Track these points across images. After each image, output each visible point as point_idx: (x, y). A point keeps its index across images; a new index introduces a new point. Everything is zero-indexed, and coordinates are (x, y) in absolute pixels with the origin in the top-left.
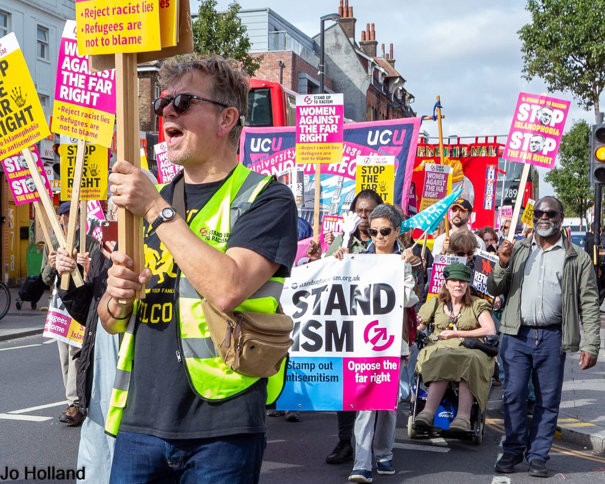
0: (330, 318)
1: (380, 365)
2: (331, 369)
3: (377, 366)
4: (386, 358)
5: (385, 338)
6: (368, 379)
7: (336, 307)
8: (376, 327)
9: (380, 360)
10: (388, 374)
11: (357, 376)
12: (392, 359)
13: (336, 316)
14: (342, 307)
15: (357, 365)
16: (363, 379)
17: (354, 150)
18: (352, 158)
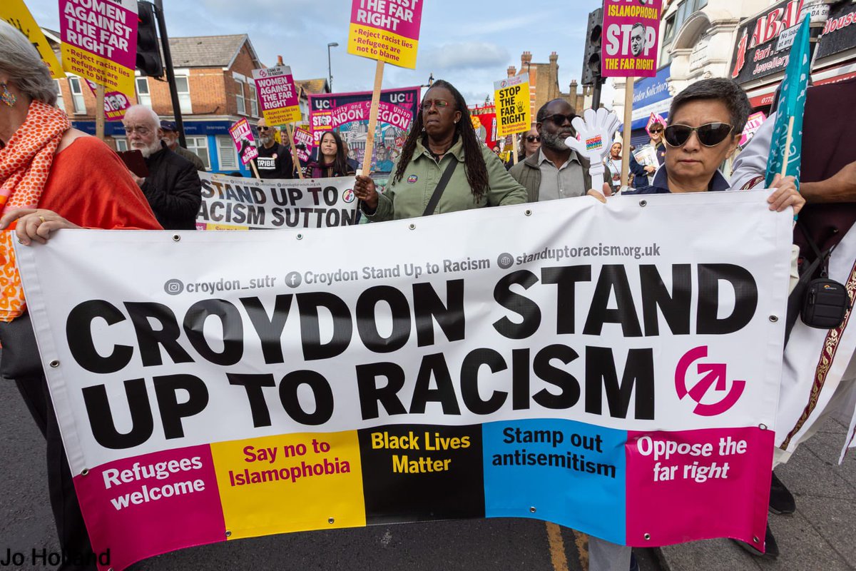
0: (596, 342)
1: (711, 448)
2: (598, 449)
3: (704, 449)
4: (724, 432)
5: (721, 386)
6: (679, 473)
7: (611, 317)
8: (702, 361)
10: (726, 464)
11: (657, 469)
12: (738, 434)
13: (613, 337)
15: (657, 443)
16: (668, 474)
17: (384, 106)
18: (383, 111)
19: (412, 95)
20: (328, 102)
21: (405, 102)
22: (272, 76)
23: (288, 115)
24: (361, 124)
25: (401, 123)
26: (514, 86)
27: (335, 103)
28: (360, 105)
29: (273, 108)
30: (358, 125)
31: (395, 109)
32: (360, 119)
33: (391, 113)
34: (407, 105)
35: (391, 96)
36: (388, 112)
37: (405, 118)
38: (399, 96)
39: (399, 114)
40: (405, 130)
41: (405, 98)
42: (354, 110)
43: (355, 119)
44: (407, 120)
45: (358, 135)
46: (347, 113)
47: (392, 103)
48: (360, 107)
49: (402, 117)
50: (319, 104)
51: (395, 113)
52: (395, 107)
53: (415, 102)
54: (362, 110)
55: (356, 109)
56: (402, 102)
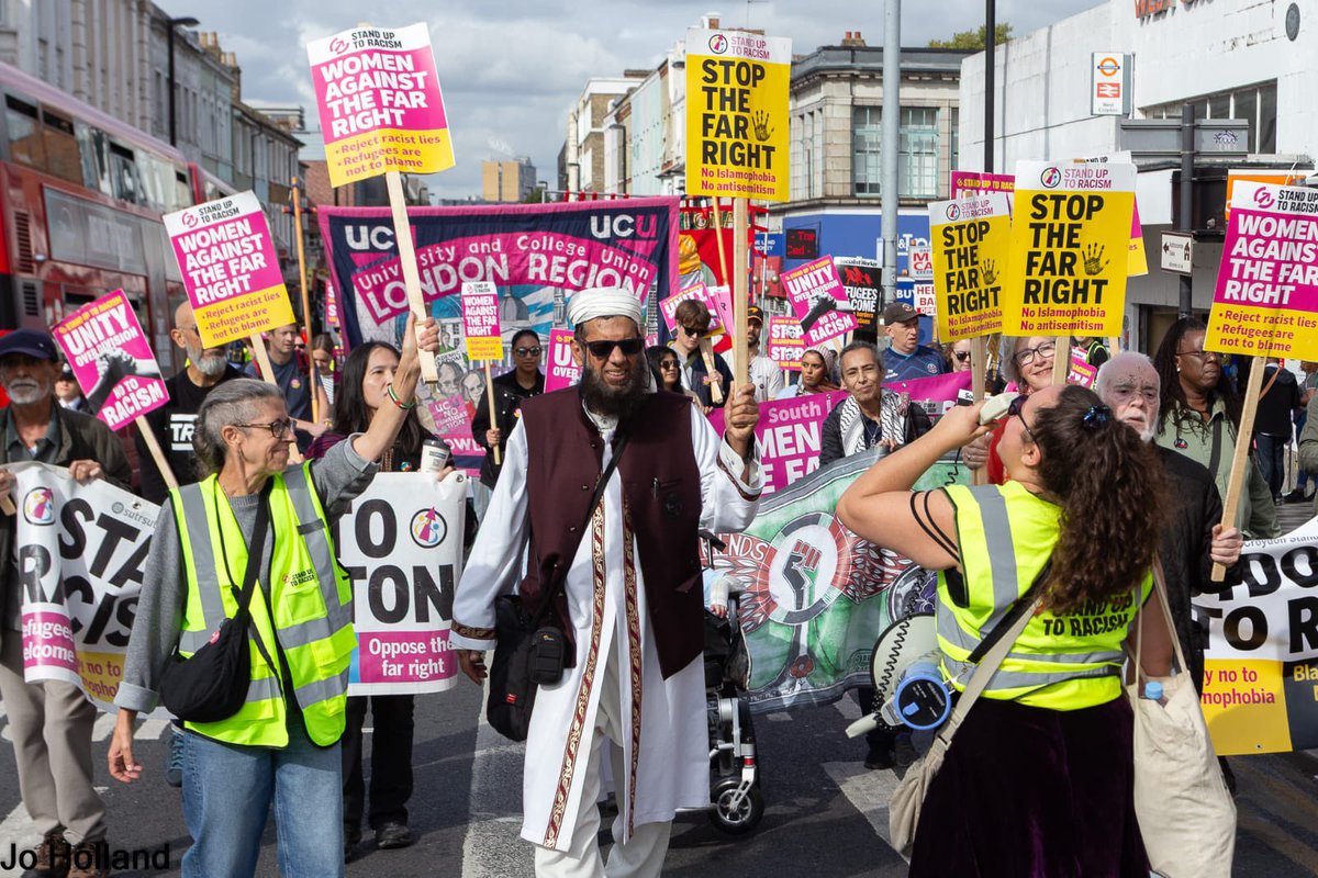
17: (571, 246)
18: (570, 259)
19: (653, 219)
21: (634, 237)
22: (213, 222)
23: (256, 314)
28: (498, 243)
29: (218, 300)
31: (607, 256)
32: (497, 281)
33: (594, 267)
34: (640, 247)
35: (594, 221)
36: (584, 263)
37: (636, 281)
38: (617, 220)
39: (616, 268)
41: (633, 226)
42: (481, 256)
44: (641, 286)
46: (455, 265)
47: (597, 239)
48: (499, 249)
49: (627, 278)
50: (357, 238)
51: (607, 266)
52: (604, 251)
53: (663, 239)
54: (503, 257)
55: (487, 254)
56: (627, 238)
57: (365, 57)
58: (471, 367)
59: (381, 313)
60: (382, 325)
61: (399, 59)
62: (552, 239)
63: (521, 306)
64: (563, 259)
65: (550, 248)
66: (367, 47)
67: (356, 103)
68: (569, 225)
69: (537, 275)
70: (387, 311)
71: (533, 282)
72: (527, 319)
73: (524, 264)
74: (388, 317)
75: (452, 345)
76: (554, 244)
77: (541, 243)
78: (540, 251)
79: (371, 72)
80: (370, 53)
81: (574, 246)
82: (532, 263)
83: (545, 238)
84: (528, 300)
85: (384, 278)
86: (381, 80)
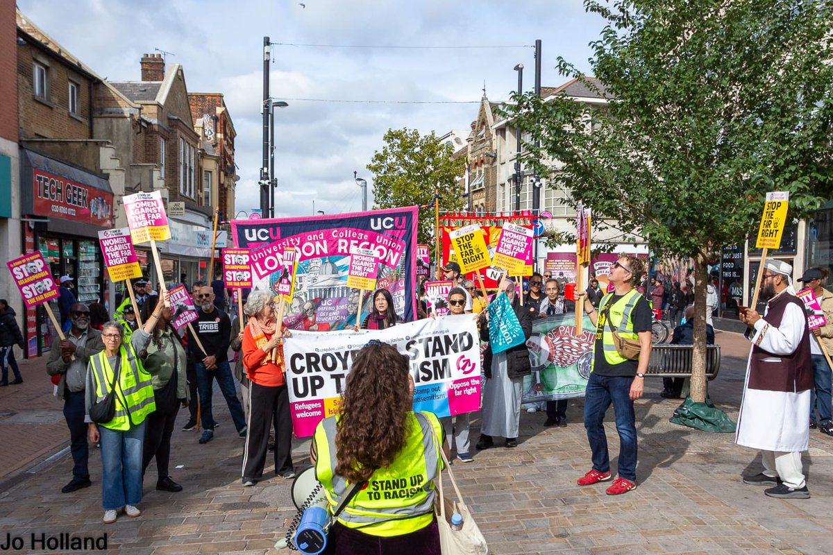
0: (435, 358)
1: (469, 383)
4: (472, 378)
5: (470, 365)
6: (463, 392)
7: (438, 351)
8: (464, 359)
9: (468, 379)
10: (475, 388)
11: (456, 392)
12: (476, 378)
13: (439, 357)
14: (441, 350)
16: (459, 393)
17: (360, 235)
18: (360, 241)
19: (404, 218)
20: (266, 231)
21: (394, 228)
24: (324, 262)
25: (388, 258)
26: (468, 234)
27: (279, 233)
28: (322, 234)
30: (319, 264)
31: (379, 239)
32: (322, 254)
33: (373, 245)
34: (397, 233)
35: (372, 221)
36: (368, 243)
37: (395, 251)
38: (385, 220)
39: (385, 246)
40: (394, 267)
41: (393, 223)
42: (313, 242)
43: (315, 256)
44: (397, 254)
45: (320, 278)
46: (300, 247)
47: (374, 231)
48: (322, 238)
49: (390, 250)
50: (251, 235)
51: (379, 244)
52: (378, 237)
53: (409, 229)
54: (325, 242)
55: (316, 240)
56: (390, 229)
57: (142, 203)
58: (308, 299)
59: (262, 273)
60: (263, 279)
61: (152, 203)
62: (350, 231)
63: (334, 266)
64: (357, 242)
65: (349, 236)
66: (142, 199)
67: (140, 217)
68: (359, 224)
69: (343, 250)
70: (266, 271)
71: (341, 254)
72: (337, 273)
73: (336, 245)
74: (266, 275)
75: (299, 288)
76: (351, 234)
77: (345, 234)
78: (344, 238)
79: (144, 208)
80: (143, 201)
81: (362, 234)
82: (340, 244)
83: (346, 231)
84: (338, 264)
85: (264, 254)
86: (147, 210)
